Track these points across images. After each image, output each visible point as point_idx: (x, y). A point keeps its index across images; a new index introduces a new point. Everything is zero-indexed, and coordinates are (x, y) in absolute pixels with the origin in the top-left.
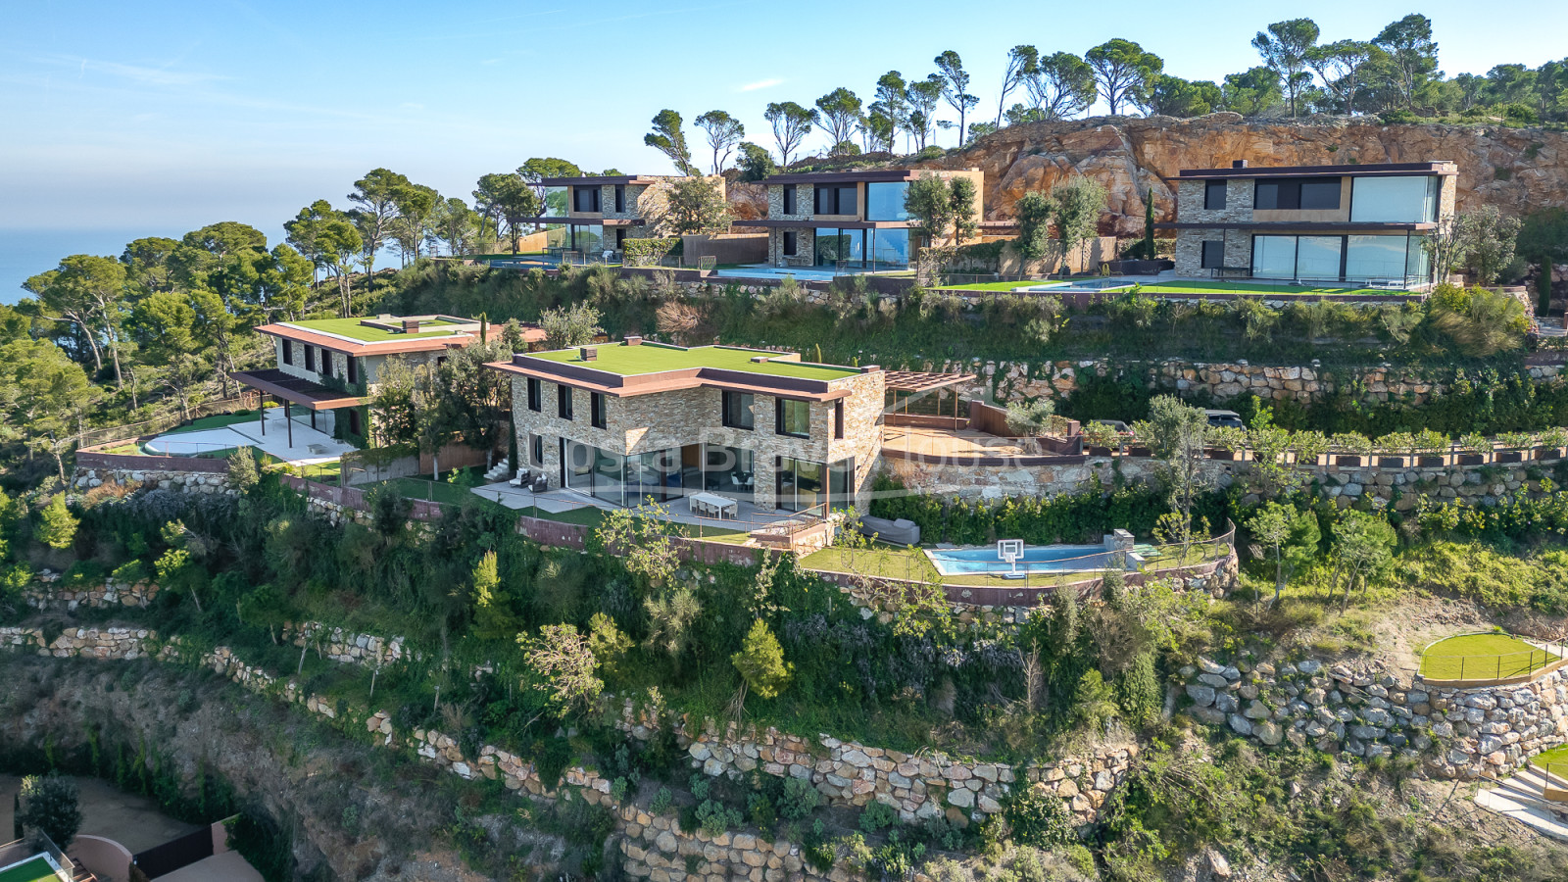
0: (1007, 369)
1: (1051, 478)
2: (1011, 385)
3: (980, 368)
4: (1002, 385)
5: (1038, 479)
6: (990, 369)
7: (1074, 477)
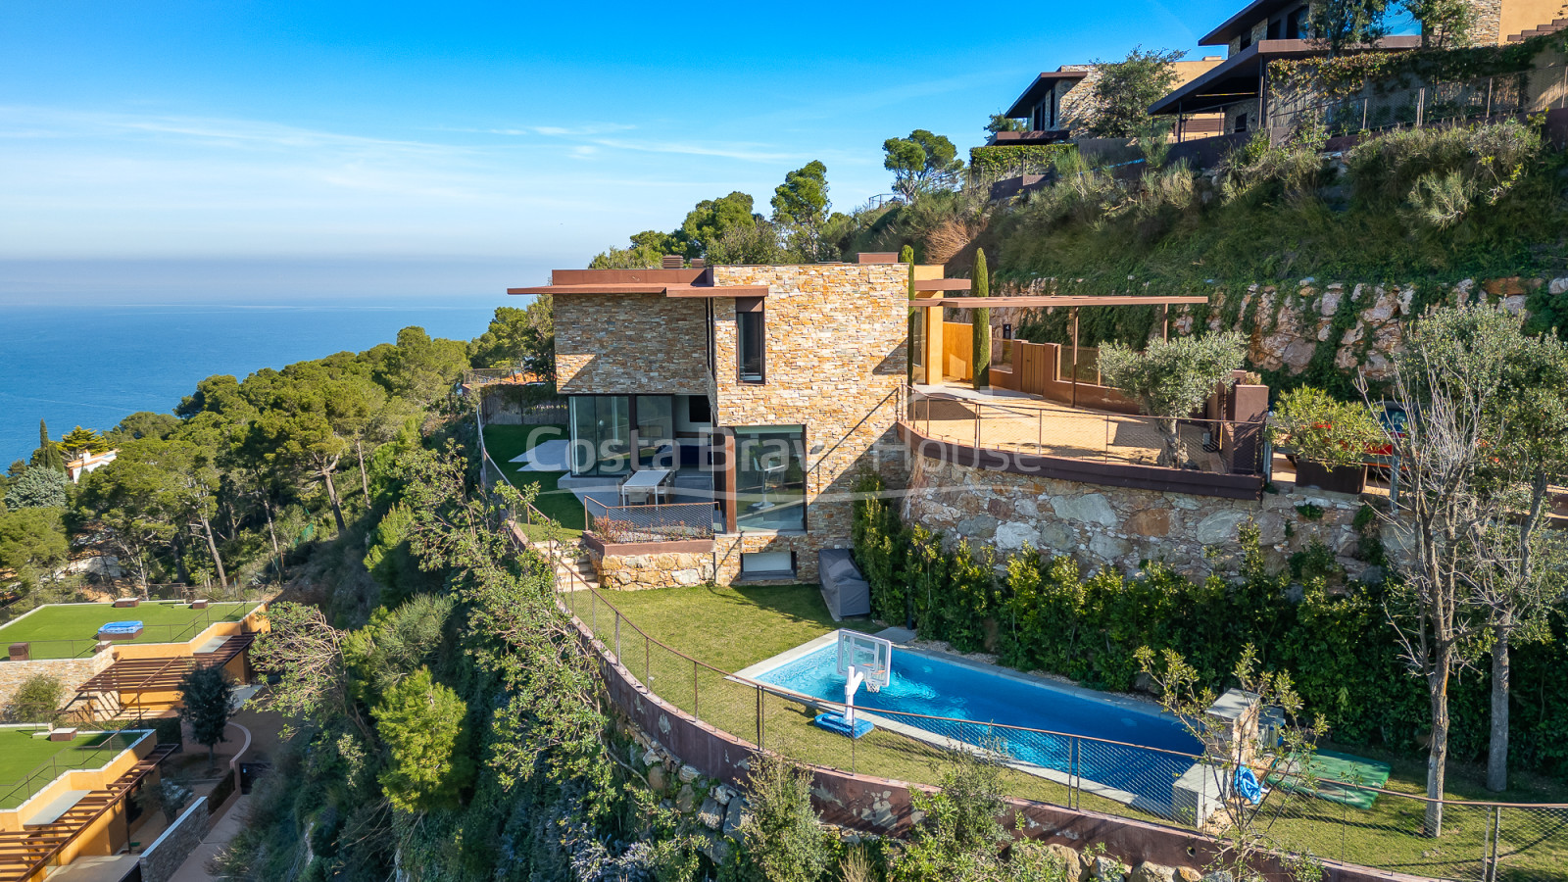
0: (1367, 301)
1: (1162, 526)
2: (1370, 336)
3: (1311, 299)
4: (1351, 337)
5: (1127, 524)
6: (1330, 302)
7: (1223, 534)
